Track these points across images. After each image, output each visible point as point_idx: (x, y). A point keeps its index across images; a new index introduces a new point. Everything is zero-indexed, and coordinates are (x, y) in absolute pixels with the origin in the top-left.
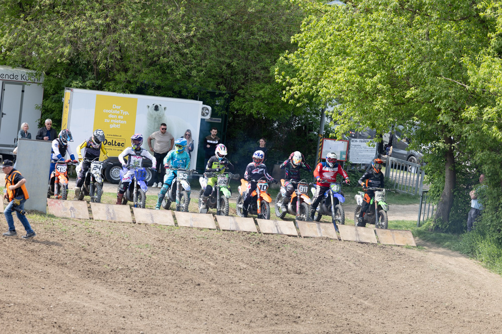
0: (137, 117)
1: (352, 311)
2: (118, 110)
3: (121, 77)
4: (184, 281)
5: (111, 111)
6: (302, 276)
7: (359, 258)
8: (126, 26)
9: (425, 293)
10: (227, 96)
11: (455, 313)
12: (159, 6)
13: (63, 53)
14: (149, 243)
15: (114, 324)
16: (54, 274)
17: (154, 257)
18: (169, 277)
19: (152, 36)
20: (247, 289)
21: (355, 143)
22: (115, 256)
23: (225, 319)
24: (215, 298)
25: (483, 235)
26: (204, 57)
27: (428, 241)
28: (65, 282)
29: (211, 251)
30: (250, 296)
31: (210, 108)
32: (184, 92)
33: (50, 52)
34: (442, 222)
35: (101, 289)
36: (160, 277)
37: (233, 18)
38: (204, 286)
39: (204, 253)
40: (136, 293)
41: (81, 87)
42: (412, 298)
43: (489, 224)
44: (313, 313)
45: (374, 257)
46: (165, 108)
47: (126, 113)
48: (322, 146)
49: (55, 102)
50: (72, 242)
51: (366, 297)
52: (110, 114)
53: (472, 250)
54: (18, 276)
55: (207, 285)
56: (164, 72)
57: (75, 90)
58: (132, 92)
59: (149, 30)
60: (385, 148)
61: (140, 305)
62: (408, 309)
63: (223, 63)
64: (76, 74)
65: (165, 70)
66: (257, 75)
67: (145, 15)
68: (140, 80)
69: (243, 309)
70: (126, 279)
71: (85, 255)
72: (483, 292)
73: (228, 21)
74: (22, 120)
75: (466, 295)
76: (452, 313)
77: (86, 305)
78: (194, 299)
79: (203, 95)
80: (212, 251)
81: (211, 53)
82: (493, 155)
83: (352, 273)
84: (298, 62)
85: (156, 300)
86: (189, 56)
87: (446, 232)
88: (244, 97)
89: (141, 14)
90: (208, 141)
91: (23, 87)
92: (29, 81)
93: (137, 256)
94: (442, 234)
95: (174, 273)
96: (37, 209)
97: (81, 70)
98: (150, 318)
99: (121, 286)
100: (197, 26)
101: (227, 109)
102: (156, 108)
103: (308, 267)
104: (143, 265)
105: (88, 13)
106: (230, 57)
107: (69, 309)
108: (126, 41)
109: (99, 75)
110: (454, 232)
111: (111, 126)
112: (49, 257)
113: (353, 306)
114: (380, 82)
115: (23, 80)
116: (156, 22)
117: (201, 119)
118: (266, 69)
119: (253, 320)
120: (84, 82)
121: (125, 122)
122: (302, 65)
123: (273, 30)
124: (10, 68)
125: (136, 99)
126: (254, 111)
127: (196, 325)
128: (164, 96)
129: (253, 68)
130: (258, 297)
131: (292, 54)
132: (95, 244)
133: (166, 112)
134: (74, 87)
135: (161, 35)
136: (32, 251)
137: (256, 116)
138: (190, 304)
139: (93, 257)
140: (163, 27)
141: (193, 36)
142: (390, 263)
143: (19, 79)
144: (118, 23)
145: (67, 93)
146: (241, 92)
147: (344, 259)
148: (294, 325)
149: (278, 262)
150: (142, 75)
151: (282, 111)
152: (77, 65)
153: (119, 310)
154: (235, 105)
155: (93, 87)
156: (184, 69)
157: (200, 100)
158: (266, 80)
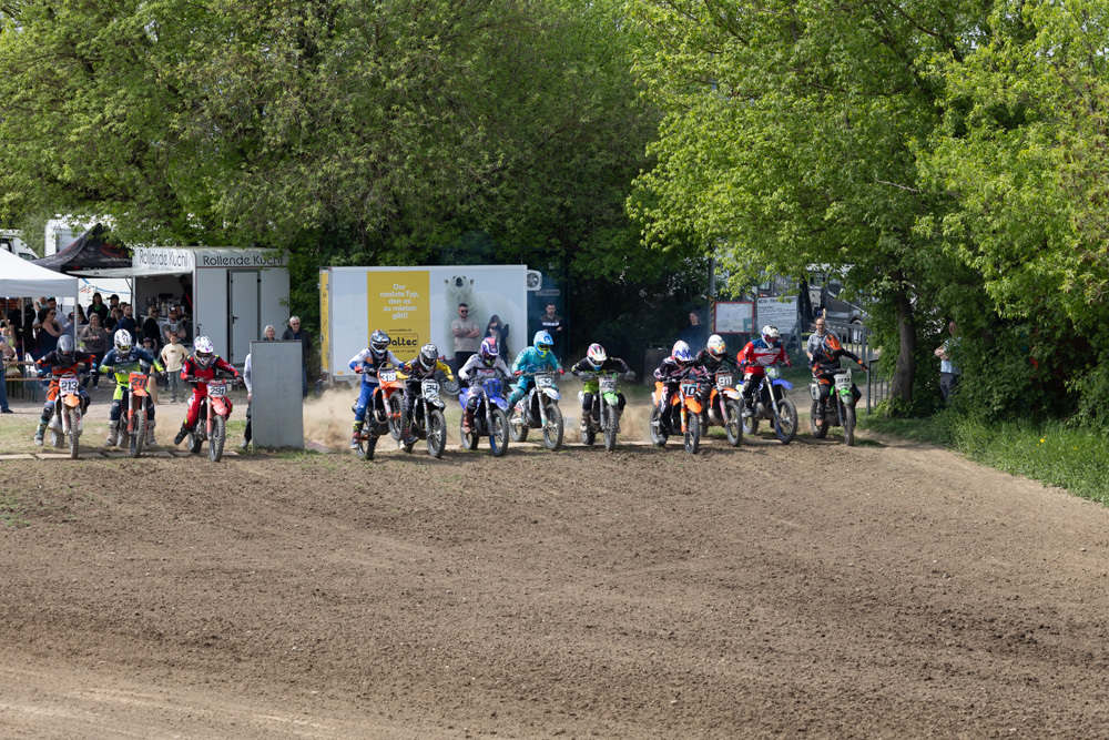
0: (431, 298)
1: (769, 536)
2: (401, 291)
3: (401, 242)
4: (513, 519)
5: (392, 294)
6: (692, 497)
7: (779, 465)
8: (400, 163)
9: (880, 503)
10: (563, 253)
11: (926, 525)
12: (447, 128)
13: (310, 215)
14: (460, 473)
15: (406, 585)
16: (317, 527)
17: (467, 492)
18: (489, 517)
19: (441, 174)
20: (609, 521)
21: (764, 304)
22: (407, 496)
23: (575, 563)
24: (561, 538)
25: (965, 412)
26: (523, 196)
27: (884, 433)
28: (333, 537)
29: (553, 476)
30: (613, 531)
31: (539, 274)
32: (499, 254)
33: (292, 214)
34: (903, 402)
35: (390, 542)
36: (477, 517)
37: (560, 135)
38: (544, 524)
39: (543, 479)
40: (440, 542)
41: (344, 265)
42: (861, 511)
43: (971, 395)
44: (710, 544)
45: (801, 462)
46: (472, 281)
47: (414, 295)
48: (715, 314)
49: (308, 291)
50: (343, 483)
51: (789, 516)
52: (388, 298)
53: (950, 437)
54: (263, 535)
55: (549, 521)
56: (466, 229)
57: (334, 269)
58: (420, 264)
59: (435, 166)
60: (816, 313)
61: (446, 557)
62: (854, 527)
63: (552, 205)
64: (336, 246)
65: (466, 224)
66: (605, 217)
67: (426, 144)
68: (431, 244)
69: (603, 548)
70: (426, 525)
71: (362, 499)
72: (968, 494)
73: (552, 140)
74: (262, 323)
75: (943, 500)
76: (921, 525)
77: (364, 563)
78: (529, 542)
79: (528, 255)
80: (556, 476)
81: (533, 191)
82: (965, 289)
83: (768, 485)
84: (659, 186)
85: (471, 548)
86: (500, 198)
87: (910, 417)
88: (589, 252)
89: (421, 144)
90: (544, 324)
91: (259, 275)
92: (267, 264)
93: (442, 492)
94: (905, 421)
95: (497, 511)
96: (290, 444)
97: (342, 240)
98: (461, 573)
99: (417, 534)
100: (506, 152)
101: (566, 274)
102: (459, 282)
103: (701, 484)
104: (451, 504)
105: (342, 151)
106: (561, 194)
107: (339, 571)
108: (401, 185)
109: (369, 246)
110: (922, 415)
111: (395, 317)
112: (309, 506)
113: (770, 530)
114: (784, 200)
115: (257, 264)
116: (444, 153)
117: (528, 292)
118: (619, 208)
119: (618, 561)
120: (349, 256)
121: (414, 308)
122: (666, 189)
123: (622, 146)
124: (238, 250)
125: (428, 272)
126: (605, 272)
127: (531, 575)
128: (469, 264)
129: (597, 207)
130: (627, 530)
131: (649, 175)
132: (378, 483)
133: (474, 287)
134: (334, 265)
135: (454, 172)
136: (284, 500)
137: (610, 279)
138: (522, 548)
139: (375, 500)
140: (455, 159)
141: (504, 168)
142: (826, 467)
143: (252, 264)
144: (388, 161)
145: (324, 273)
146: (583, 244)
147: (755, 468)
148: (682, 562)
149: (655, 482)
150: (434, 235)
151: (648, 266)
152: (336, 232)
153: (415, 566)
154: (577, 266)
155: (362, 263)
156: (491, 219)
157: (524, 263)
158: (618, 223)
